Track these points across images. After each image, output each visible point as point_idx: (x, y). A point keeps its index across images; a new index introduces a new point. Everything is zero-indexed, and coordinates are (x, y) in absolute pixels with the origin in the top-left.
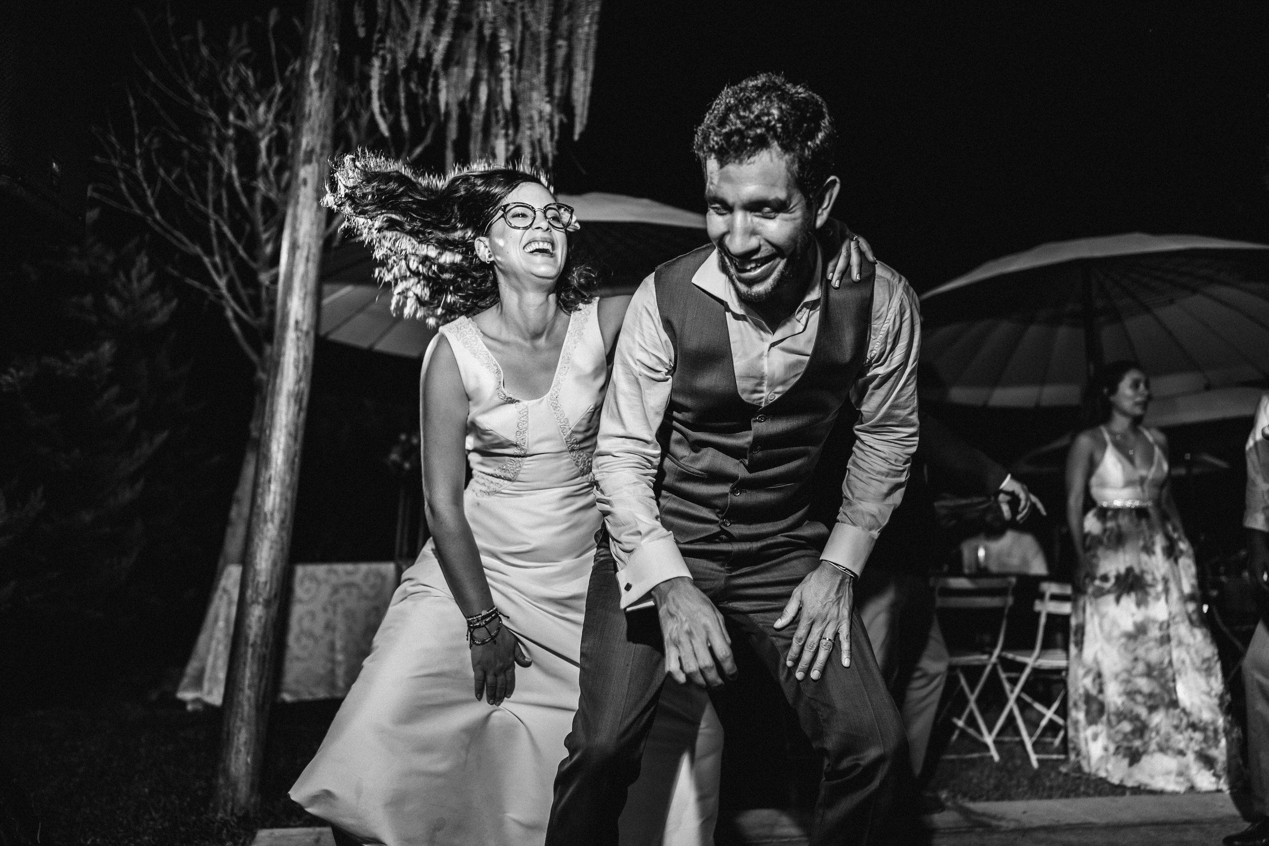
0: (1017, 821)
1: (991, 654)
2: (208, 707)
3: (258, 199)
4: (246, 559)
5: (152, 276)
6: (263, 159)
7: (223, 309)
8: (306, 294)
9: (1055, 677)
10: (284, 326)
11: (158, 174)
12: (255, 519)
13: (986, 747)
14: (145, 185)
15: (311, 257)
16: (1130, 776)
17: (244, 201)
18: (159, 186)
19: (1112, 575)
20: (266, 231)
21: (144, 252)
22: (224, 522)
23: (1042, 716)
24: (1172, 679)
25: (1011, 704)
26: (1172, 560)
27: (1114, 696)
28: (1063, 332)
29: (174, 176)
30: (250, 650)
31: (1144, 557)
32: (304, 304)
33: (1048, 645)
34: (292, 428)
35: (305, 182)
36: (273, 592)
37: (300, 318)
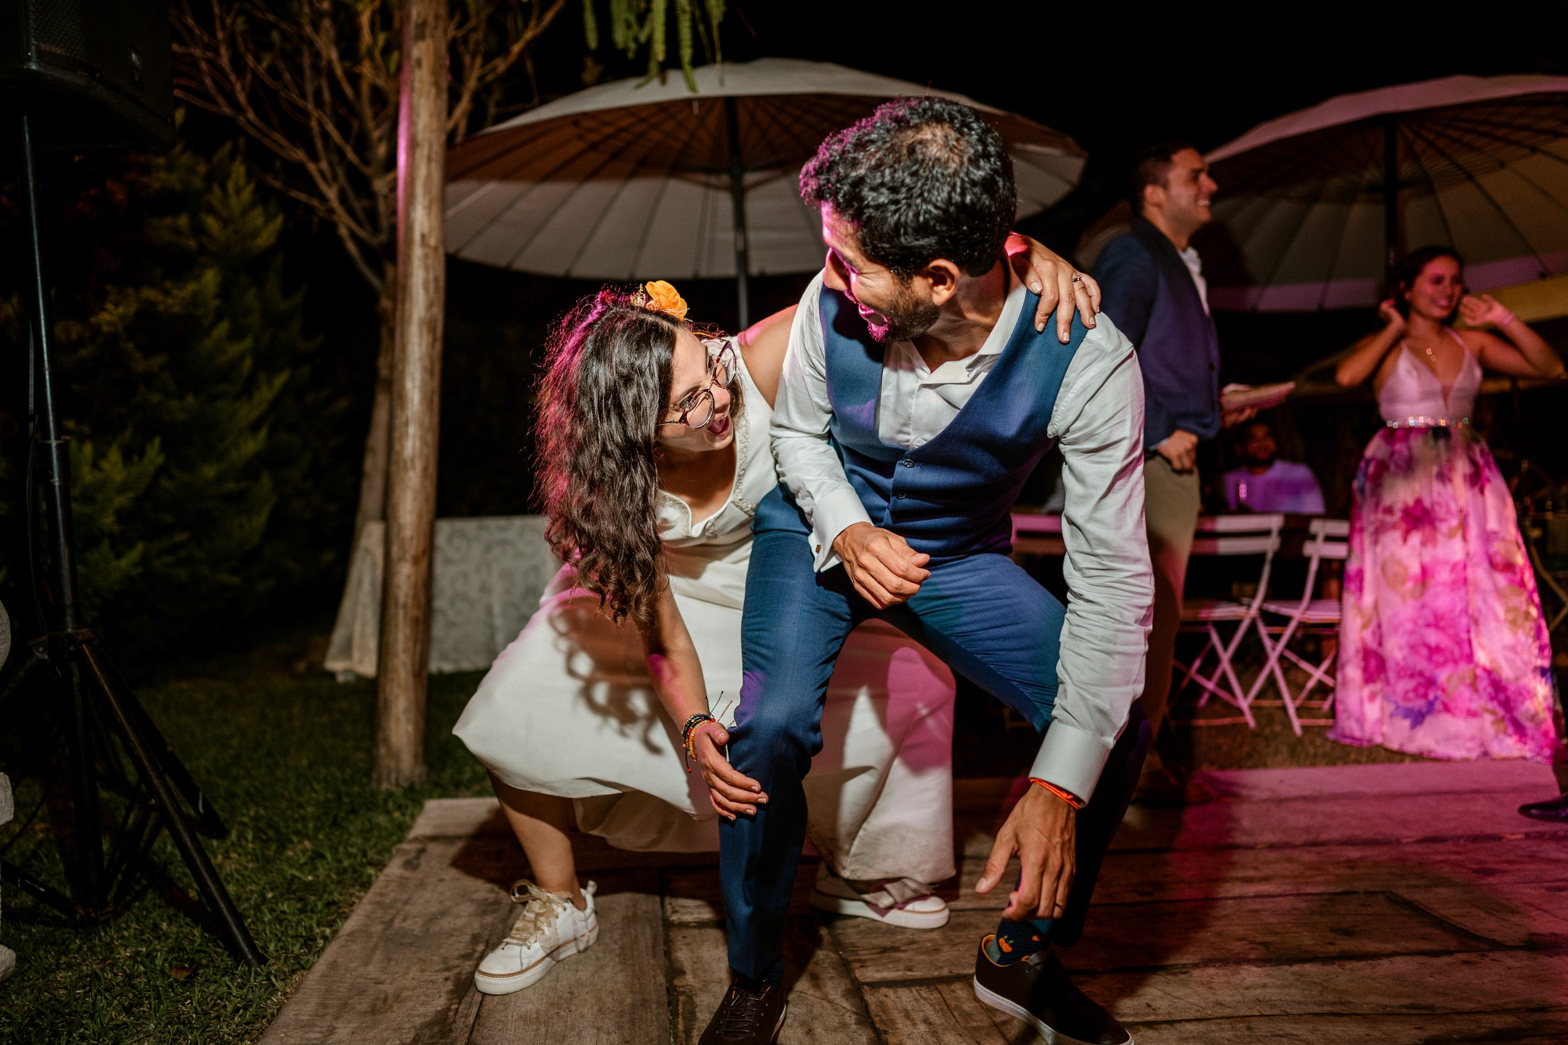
0: (1272, 790)
1: (1249, 606)
2: (361, 679)
3: (365, 89)
4: (386, 514)
5: (250, 189)
6: (366, 37)
7: (334, 226)
8: (431, 201)
9: (1328, 632)
10: (409, 241)
11: (246, 64)
12: (394, 468)
13: (1240, 712)
14: (233, 78)
15: (434, 156)
16: (1411, 740)
17: (349, 91)
18: (249, 78)
19: (1399, 507)
20: (377, 126)
21: (239, 159)
22: (358, 474)
23: (1309, 676)
24: (1466, 629)
25: (1273, 663)
26: (1476, 490)
27: (1395, 650)
28: (1358, 212)
29: (265, 64)
30: (401, 613)
31: (1437, 486)
32: (429, 214)
33: (1318, 595)
34: (427, 363)
35: (419, 63)
36: (421, 549)
37: (426, 230)
